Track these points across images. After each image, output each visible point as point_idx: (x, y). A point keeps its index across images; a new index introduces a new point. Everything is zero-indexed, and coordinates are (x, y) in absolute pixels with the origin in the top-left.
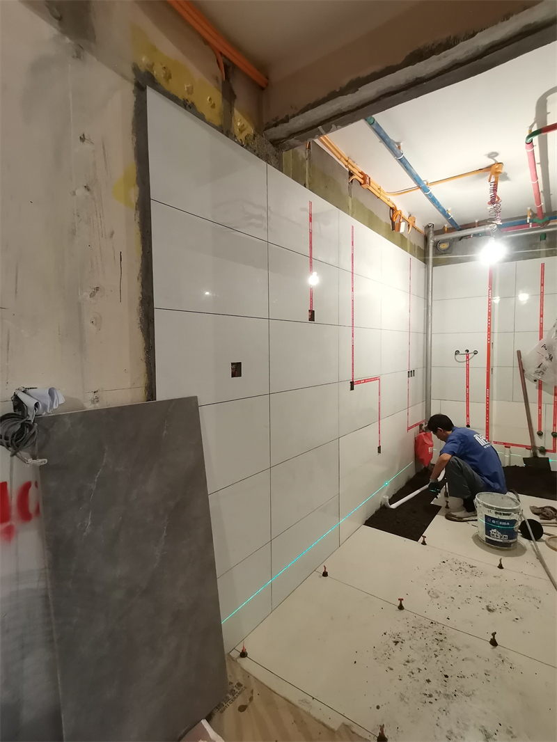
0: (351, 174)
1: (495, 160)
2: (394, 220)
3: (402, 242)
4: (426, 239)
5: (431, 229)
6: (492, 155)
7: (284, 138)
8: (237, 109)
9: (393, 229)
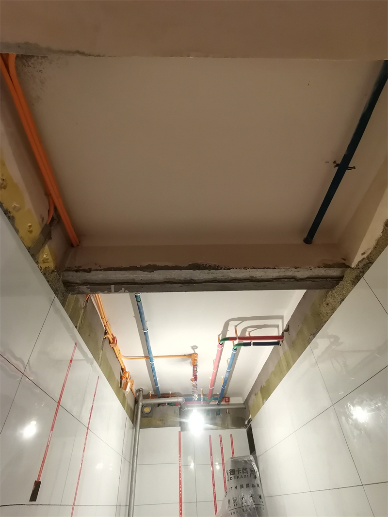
0: (106, 333)
1: (194, 351)
2: (123, 380)
3: (123, 400)
4: (136, 401)
5: (141, 392)
6: (194, 348)
7: (77, 283)
8: (48, 246)
9: (120, 387)
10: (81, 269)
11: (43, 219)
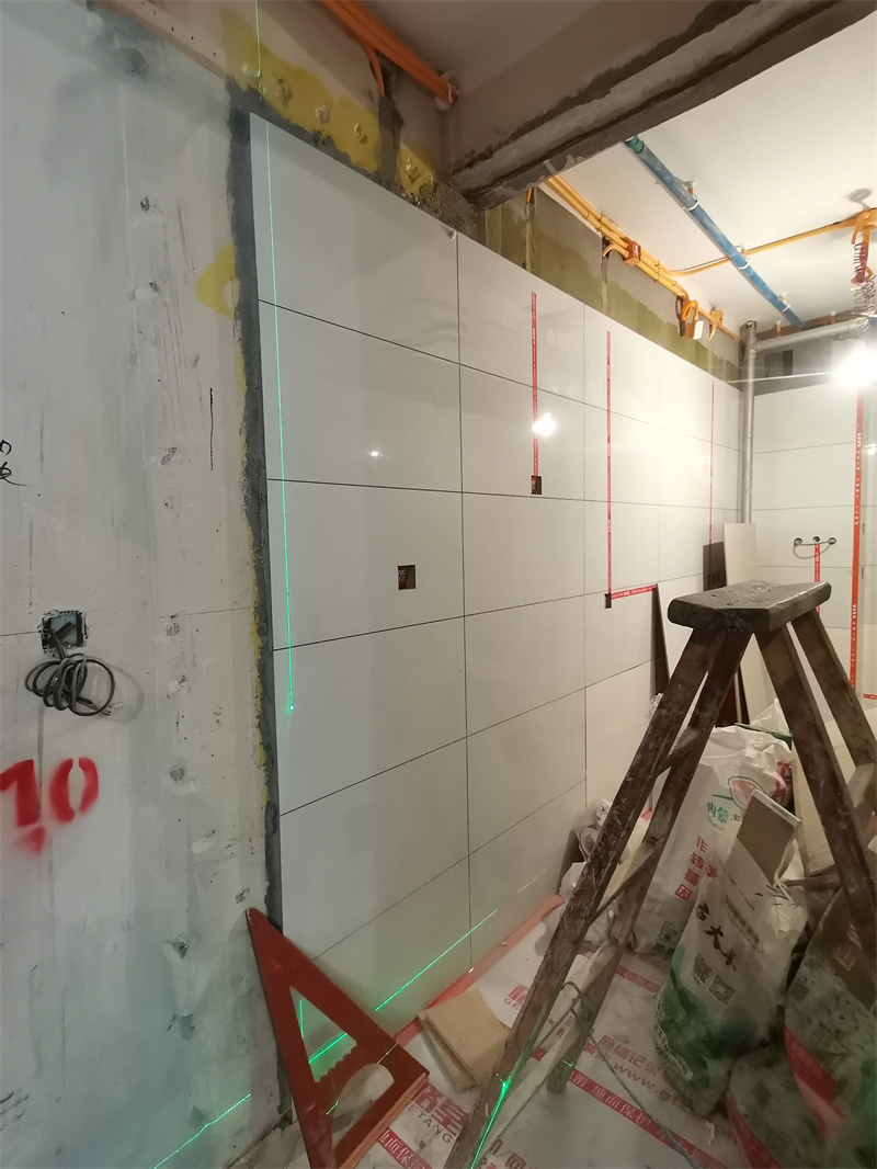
0: (606, 242)
1: (864, 205)
2: (684, 318)
3: (698, 355)
4: (743, 348)
5: (752, 329)
6: (860, 195)
7: (485, 187)
8: (405, 143)
9: (682, 334)
10: (475, 155)
11: (370, 95)
